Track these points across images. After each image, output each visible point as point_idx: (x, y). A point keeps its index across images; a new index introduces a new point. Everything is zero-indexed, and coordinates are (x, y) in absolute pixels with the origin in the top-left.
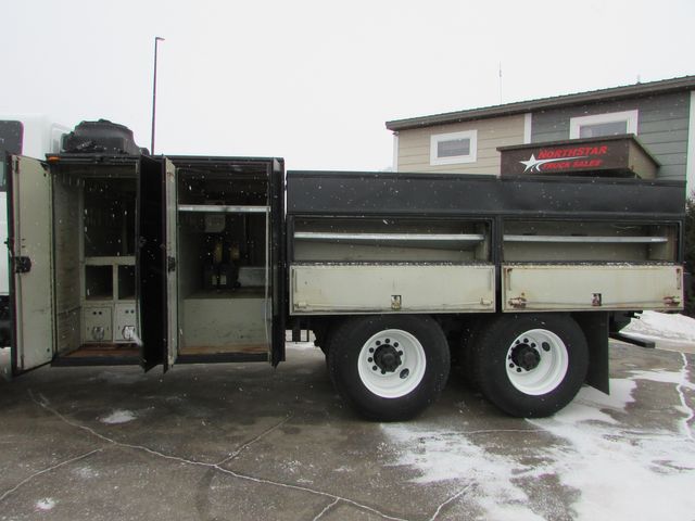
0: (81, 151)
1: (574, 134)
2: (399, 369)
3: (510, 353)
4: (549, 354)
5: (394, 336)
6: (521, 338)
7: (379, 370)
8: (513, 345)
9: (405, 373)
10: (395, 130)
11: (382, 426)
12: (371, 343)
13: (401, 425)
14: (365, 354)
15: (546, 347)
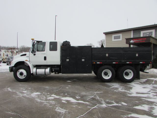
0: (65, 46)
1: (142, 36)
2: (108, 75)
3: (124, 73)
4: (130, 73)
5: (107, 70)
6: (126, 71)
7: (105, 75)
8: (125, 72)
9: (108, 76)
10: (105, 34)
11: (106, 83)
12: (103, 72)
13: (108, 83)
14: (103, 73)
15: (130, 72)
